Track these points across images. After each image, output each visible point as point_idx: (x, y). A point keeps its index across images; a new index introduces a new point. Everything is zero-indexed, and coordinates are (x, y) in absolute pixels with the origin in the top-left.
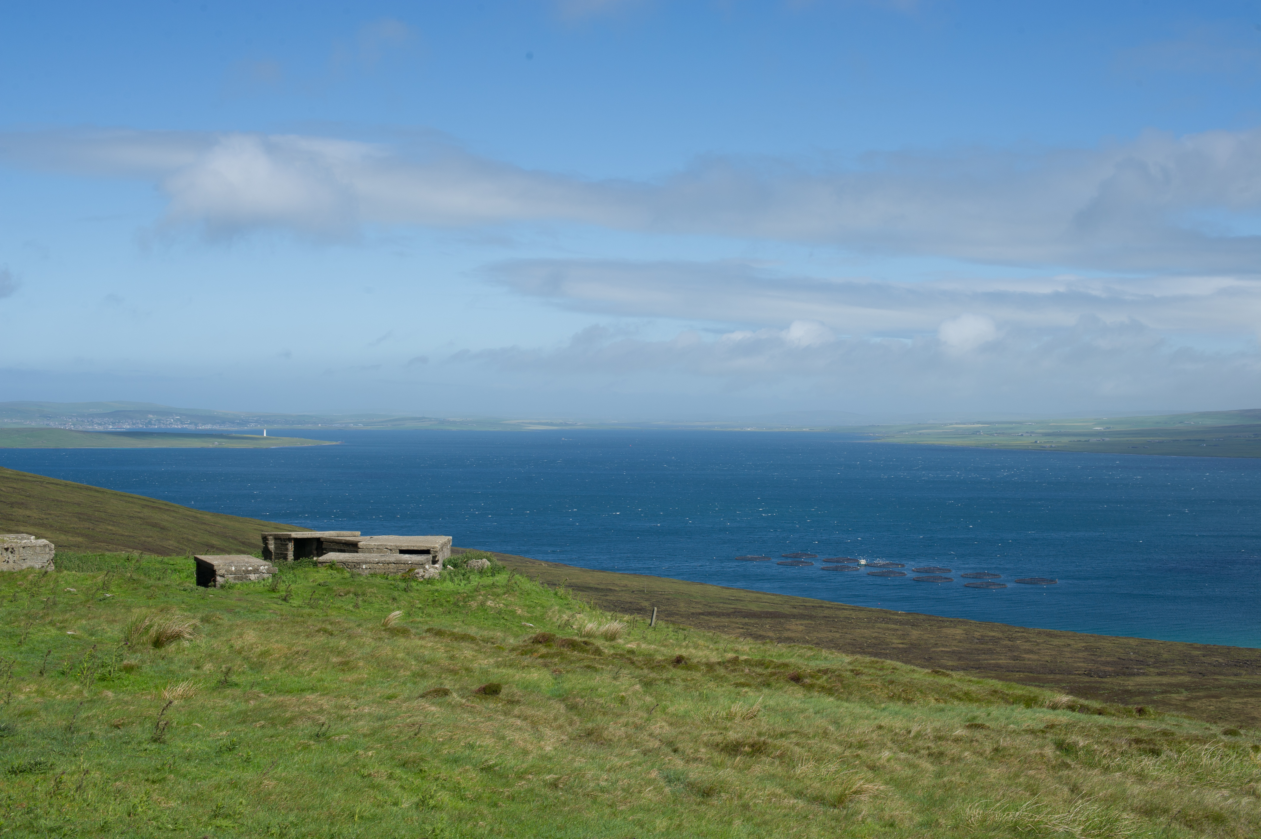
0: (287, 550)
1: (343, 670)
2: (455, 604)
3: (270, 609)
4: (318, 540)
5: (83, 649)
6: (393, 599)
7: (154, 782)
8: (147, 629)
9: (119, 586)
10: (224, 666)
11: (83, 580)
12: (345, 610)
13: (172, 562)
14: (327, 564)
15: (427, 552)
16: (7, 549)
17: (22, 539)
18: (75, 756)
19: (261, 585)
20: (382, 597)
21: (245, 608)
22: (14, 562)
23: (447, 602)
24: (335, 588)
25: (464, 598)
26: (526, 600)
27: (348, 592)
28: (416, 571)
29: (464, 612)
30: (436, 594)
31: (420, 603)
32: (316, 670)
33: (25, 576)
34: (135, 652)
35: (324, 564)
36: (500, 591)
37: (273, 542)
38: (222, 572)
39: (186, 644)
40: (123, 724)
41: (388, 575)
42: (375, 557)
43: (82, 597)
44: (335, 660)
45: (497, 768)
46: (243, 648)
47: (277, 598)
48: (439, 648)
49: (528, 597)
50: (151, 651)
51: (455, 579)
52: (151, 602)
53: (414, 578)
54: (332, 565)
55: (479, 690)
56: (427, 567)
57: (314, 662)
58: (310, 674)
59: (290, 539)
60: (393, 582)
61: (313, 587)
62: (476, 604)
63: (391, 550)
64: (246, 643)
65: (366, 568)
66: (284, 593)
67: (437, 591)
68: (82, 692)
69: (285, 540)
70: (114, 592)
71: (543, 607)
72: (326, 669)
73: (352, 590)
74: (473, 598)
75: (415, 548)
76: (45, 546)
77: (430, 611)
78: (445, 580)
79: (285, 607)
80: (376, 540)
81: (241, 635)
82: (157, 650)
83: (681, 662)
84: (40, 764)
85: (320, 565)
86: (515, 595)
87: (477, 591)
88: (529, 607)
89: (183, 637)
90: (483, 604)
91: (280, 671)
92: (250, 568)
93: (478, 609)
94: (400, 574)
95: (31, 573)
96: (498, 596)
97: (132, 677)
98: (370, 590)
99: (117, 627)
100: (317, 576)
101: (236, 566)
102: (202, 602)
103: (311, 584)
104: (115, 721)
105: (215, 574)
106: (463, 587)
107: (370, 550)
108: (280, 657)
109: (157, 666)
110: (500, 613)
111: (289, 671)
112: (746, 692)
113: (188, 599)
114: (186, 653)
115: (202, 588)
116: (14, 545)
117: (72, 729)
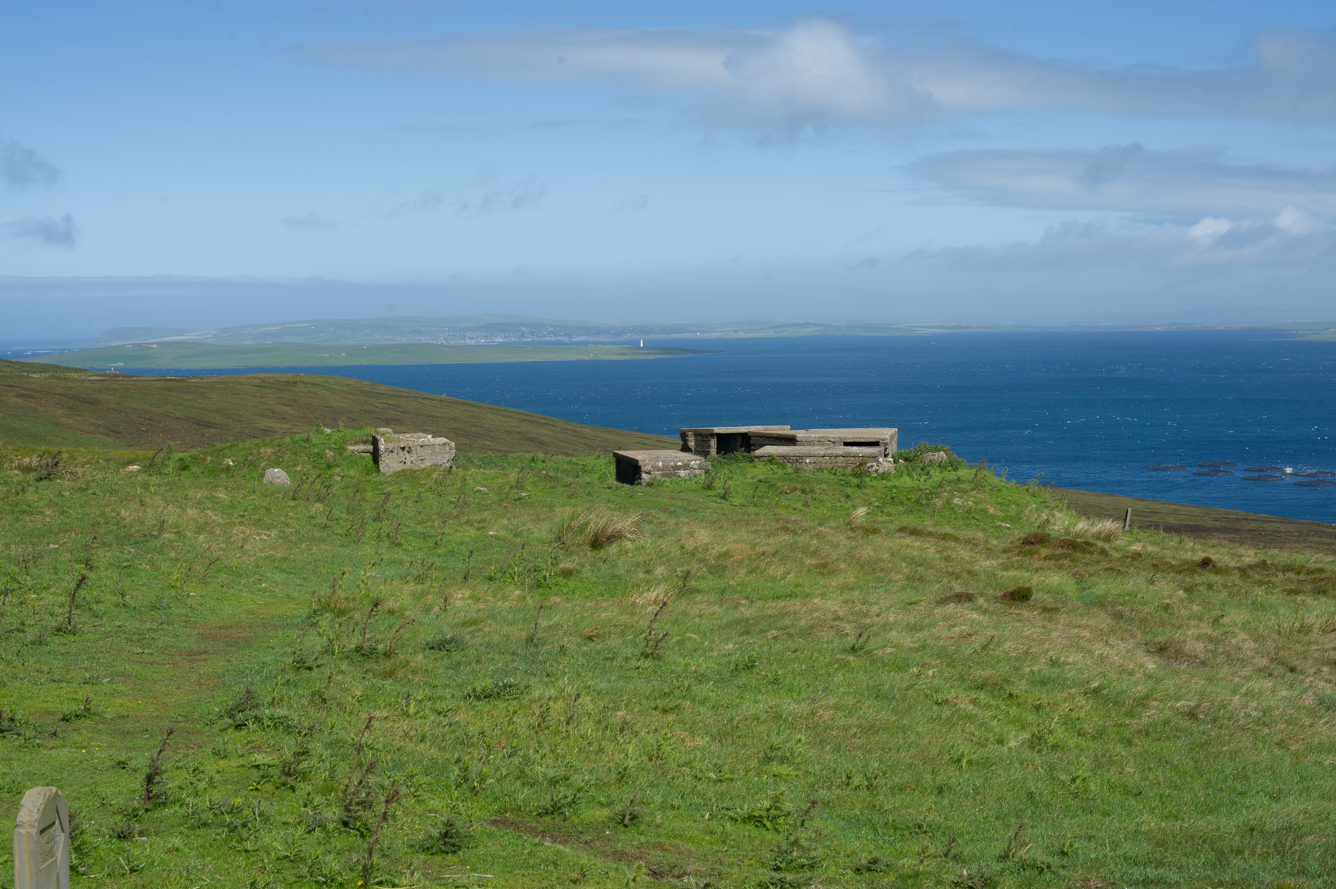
0: (709, 447)
1: (822, 573)
2: (917, 502)
3: (708, 508)
4: (745, 436)
5: (510, 552)
6: (847, 496)
7: (665, 711)
8: (582, 528)
9: (534, 484)
10: (678, 569)
11: (493, 479)
12: (795, 509)
13: (581, 463)
14: (765, 459)
15: (876, 444)
16: (403, 449)
17: (418, 438)
18: (548, 675)
19: (693, 482)
20: (833, 494)
21: (681, 507)
22: (412, 462)
23: (908, 499)
24: (778, 485)
25: (927, 495)
26: (997, 497)
27: (795, 489)
28: (869, 465)
29: (928, 511)
30: (894, 491)
31: (877, 501)
32: (789, 573)
33: (429, 475)
34: (571, 554)
35: (762, 459)
36: (968, 487)
37: (693, 438)
38: (648, 468)
39: (629, 545)
40: (597, 636)
41: (837, 470)
42: (819, 450)
43: (493, 497)
44: (809, 561)
45: (1105, 692)
46: (696, 548)
47: (714, 496)
48: (930, 548)
49: (999, 494)
50: (589, 554)
51: (914, 474)
52: (572, 501)
53: (867, 473)
54: (771, 459)
55: (1005, 596)
56: (881, 460)
57: (785, 565)
58: (783, 578)
59: (712, 435)
60: (843, 478)
61: (753, 484)
62: (941, 502)
63: (834, 443)
64: (699, 544)
65: (810, 463)
66: (722, 491)
67: (895, 487)
68: (525, 598)
69: (707, 436)
70: (529, 491)
71: (1018, 505)
72: (800, 572)
73: (799, 486)
74: (938, 495)
75: (862, 440)
76: (445, 444)
77: (890, 510)
78: (902, 475)
79: (725, 505)
80: (815, 433)
81: (691, 534)
82: (596, 552)
83: (1208, 566)
84: (510, 687)
85: (756, 460)
86: (985, 492)
87: (941, 487)
88: (1002, 505)
89: (625, 537)
90: (948, 502)
91: (746, 575)
92: (680, 464)
93: (944, 508)
94: (849, 468)
95: (435, 471)
96: (966, 492)
97: (571, 584)
98: (818, 487)
99: (545, 526)
100: (755, 471)
101: (663, 461)
102: (631, 500)
103: (750, 481)
104: (587, 631)
105: (640, 471)
106: (924, 483)
107: (810, 443)
108: (743, 559)
109: (599, 571)
110: (969, 512)
111: (757, 575)
112: (1303, 601)
113: (615, 498)
114: (630, 555)
115: (627, 486)
116: (411, 444)
117: (535, 641)
